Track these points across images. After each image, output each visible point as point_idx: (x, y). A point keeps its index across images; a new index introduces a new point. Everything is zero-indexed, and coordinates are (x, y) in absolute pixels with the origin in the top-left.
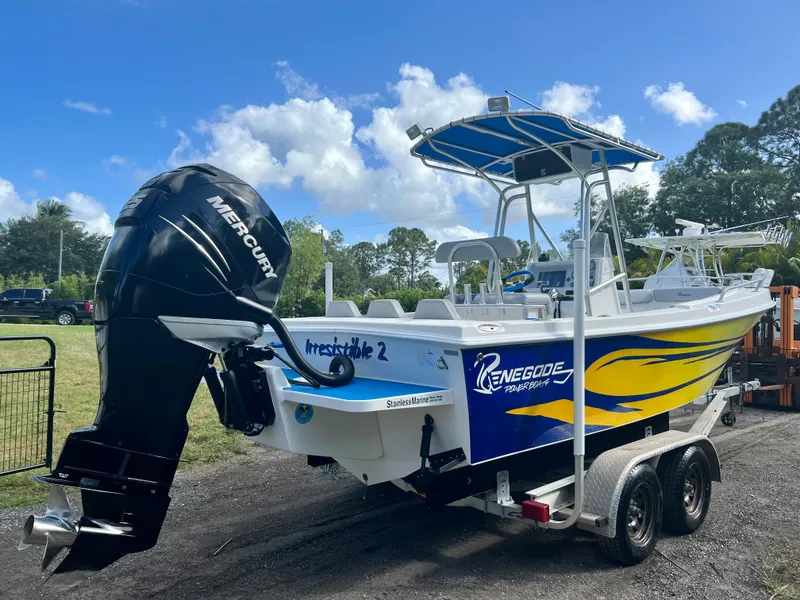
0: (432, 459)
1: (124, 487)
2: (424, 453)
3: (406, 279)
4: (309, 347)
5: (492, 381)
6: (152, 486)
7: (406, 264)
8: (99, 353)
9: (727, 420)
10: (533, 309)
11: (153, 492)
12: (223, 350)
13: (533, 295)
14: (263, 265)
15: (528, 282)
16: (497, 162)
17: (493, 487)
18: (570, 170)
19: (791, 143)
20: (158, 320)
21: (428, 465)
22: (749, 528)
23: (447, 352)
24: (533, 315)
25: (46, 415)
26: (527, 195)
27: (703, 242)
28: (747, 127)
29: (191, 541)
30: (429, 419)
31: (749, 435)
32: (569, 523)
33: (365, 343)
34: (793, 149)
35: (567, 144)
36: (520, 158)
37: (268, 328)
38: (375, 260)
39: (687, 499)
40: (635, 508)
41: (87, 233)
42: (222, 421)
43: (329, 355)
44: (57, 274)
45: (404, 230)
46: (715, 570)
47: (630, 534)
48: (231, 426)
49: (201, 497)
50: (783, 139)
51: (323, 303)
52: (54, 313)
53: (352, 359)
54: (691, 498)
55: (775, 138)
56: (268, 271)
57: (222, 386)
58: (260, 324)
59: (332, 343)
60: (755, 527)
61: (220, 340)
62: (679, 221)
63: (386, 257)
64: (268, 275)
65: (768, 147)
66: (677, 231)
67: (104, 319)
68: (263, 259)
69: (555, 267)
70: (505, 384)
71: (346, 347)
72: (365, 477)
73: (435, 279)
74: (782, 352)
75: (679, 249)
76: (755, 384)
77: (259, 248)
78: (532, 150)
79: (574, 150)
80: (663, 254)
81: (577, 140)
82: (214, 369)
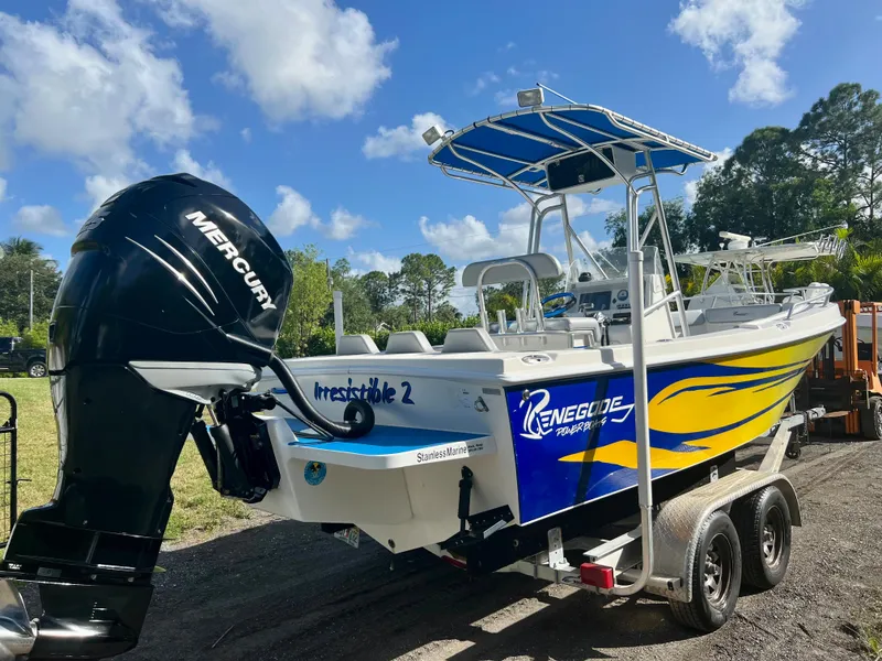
0: (472, 520)
1: (94, 577)
2: (463, 513)
3: (422, 311)
4: (318, 391)
5: (542, 423)
6: (130, 574)
7: (421, 293)
8: (56, 411)
9: (792, 453)
10: (578, 337)
11: (131, 580)
12: (213, 400)
13: (577, 321)
14: (258, 294)
15: (569, 305)
16: (527, 169)
17: (545, 548)
18: (613, 174)
19: (835, 147)
20: (131, 367)
21: (467, 527)
22: (836, 577)
23: (486, 391)
24: (579, 343)
25: (8, 485)
26: (563, 206)
27: (750, 257)
28: (788, 131)
29: (184, 631)
30: (466, 472)
31: (818, 469)
32: (637, 587)
33: (386, 384)
34: (838, 153)
35: (608, 144)
36: (554, 164)
37: (267, 371)
38: (387, 290)
39: (766, 549)
40: (710, 564)
41: (60, 272)
42: (215, 487)
43: (343, 399)
44: (29, 320)
45: (418, 256)
46: (806, 632)
47: (707, 596)
48: (227, 492)
49: (198, 574)
50: (828, 142)
51: (333, 339)
52: (25, 364)
53: (371, 404)
54: (770, 548)
55: (818, 142)
56: (265, 301)
57: (214, 443)
58: (257, 366)
59: (346, 386)
60: (842, 576)
61: (209, 388)
62: (722, 235)
63: (400, 287)
64: (265, 306)
65: (812, 152)
66: (722, 245)
67: (60, 368)
68: (257, 287)
69: (597, 287)
70: (556, 426)
71: (363, 389)
72: (392, 543)
73: (454, 310)
74: (845, 375)
75: (723, 265)
76: (820, 412)
77: (253, 274)
78: (568, 153)
79: (615, 151)
80: (708, 271)
81: (619, 140)
82: (202, 423)
